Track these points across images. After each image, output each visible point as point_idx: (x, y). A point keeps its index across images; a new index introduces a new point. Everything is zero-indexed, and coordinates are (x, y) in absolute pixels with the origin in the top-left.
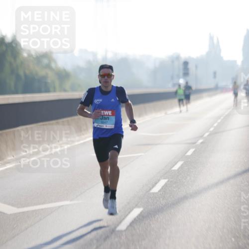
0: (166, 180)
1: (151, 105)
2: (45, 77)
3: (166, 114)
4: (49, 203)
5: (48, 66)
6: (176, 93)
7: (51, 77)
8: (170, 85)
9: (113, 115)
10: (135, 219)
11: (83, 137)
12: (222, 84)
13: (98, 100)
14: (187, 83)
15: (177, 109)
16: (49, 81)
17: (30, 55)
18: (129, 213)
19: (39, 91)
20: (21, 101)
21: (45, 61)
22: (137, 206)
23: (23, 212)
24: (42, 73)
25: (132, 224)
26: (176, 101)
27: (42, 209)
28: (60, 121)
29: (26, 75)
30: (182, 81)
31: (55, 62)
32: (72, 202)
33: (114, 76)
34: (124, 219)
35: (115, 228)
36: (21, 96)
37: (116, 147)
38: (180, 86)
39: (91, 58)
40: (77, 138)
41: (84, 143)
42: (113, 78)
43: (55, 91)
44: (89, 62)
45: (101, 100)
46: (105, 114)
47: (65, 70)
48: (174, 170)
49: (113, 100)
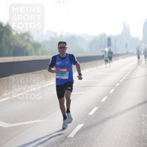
0: (97, 108)
1: (89, 63)
2: (26, 47)
3: (98, 69)
4: (28, 121)
5: (28, 40)
6: (103, 56)
7: (30, 47)
8: (100, 52)
9: (67, 71)
10: (79, 131)
11: (48, 82)
12: (130, 51)
13: (59, 63)
14: (110, 50)
15: (104, 66)
16: (28, 49)
17: (17, 34)
18: (76, 127)
19: (23, 55)
20: (12, 61)
21: (26, 37)
22: (80, 123)
23: (13, 127)
24: (24, 44)
25: (77, 134)
26: (103, 61)
27: (24, 125)
28: (35, 72)
29: (15, 46)
30: (107, 49)
31: (32, 38)
32: (42, 121)
33: (67, 48)
34: (72, 130)
35: (67, 136)
36: (11, 58)
37: (70, 88)
38: (105, 52)
39: (53, 35)
40: (45, 83)
41: (49, 86)
42: (67, 49)
43: (32, 55)
44: (52, 38)
45: (60, 63)
46: (63, 71)
47: (38, 43)
48: (102, 102)
49: (67, 62)
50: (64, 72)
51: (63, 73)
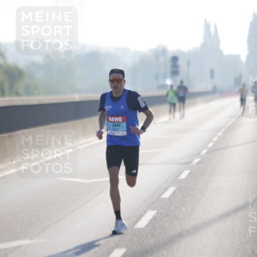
0: (154, 212)
9: (123, 122)
13: (108, 107)
22: (118, 246)
45: (111, 107)
48: (164, 199)
49: (122, 107)
50: (117, 123)
51: (116, 125)
